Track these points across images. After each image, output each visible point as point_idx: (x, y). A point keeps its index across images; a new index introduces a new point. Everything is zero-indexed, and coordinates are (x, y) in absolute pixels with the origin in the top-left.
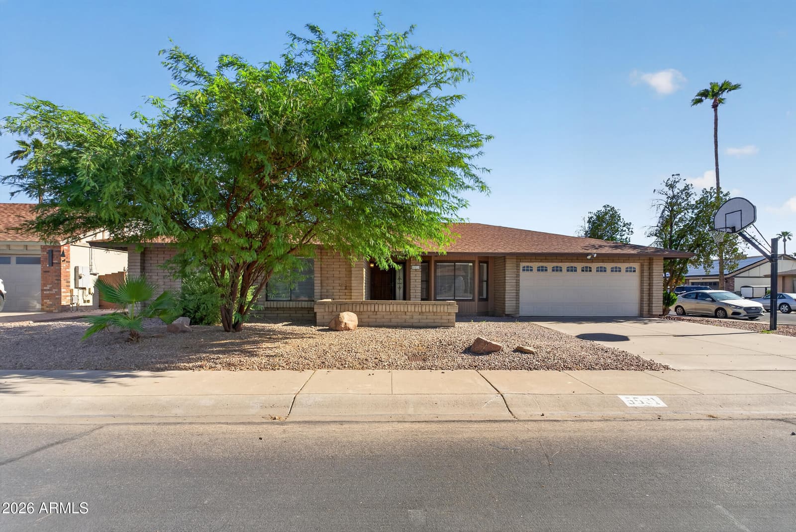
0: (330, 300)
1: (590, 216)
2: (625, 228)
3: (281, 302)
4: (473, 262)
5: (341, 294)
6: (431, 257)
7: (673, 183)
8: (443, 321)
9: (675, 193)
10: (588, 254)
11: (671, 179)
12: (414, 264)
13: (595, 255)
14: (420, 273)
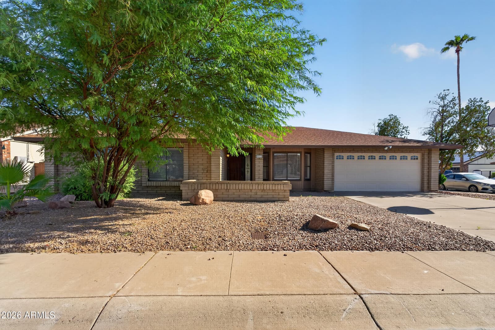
0: (195, 180)
1: (379, 122)
2: (403, 130)
3: (159, 182)
4: (300, 152)
5: (204, 176)
6: (270, 149)
7: (444, 96)
8: (279, 196)
9: (446, 103)
10: (385, 146)
11: (442, 94)
12: (258, 154)
13: (391, 147)
14: (262, 160)
